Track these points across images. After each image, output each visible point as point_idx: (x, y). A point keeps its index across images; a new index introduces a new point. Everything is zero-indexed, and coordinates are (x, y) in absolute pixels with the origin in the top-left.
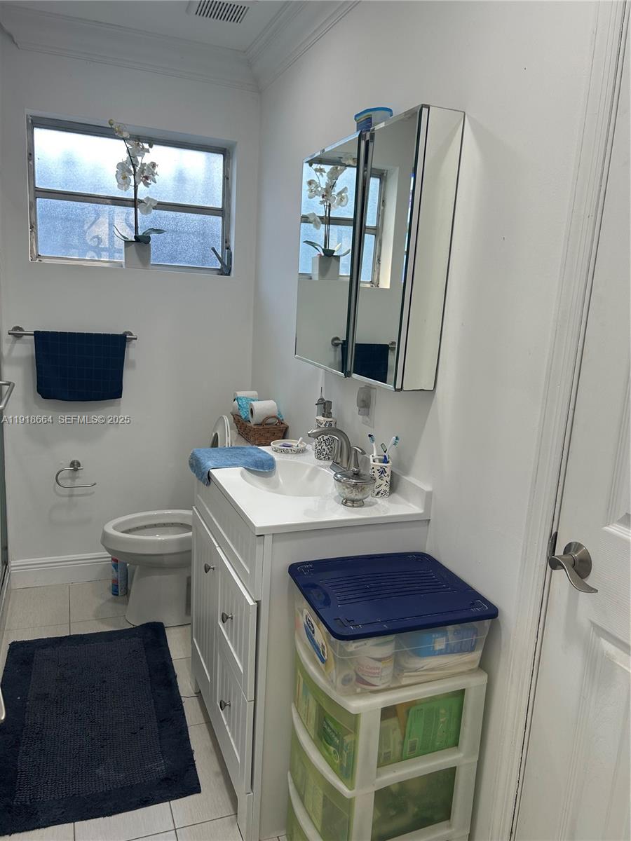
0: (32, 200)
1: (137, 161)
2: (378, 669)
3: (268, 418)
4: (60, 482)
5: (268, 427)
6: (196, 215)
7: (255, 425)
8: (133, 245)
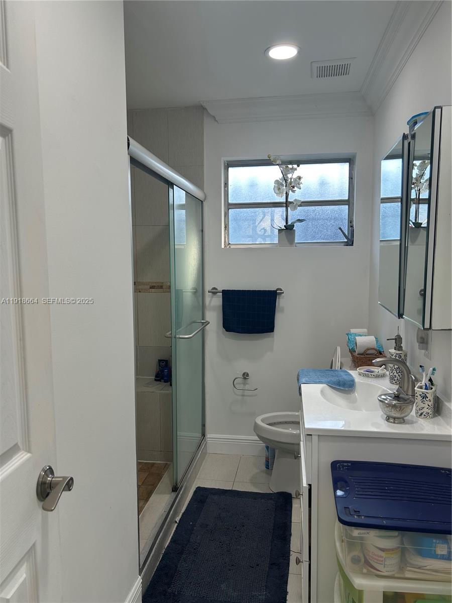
0: (226, 211)
1: (288, 177)
2: (382, 557)
3: (368, 349)
4: (236, 386)
5: (367, 356)
6: (329, 207)
7: (358, 354)
8: (284, 232)
